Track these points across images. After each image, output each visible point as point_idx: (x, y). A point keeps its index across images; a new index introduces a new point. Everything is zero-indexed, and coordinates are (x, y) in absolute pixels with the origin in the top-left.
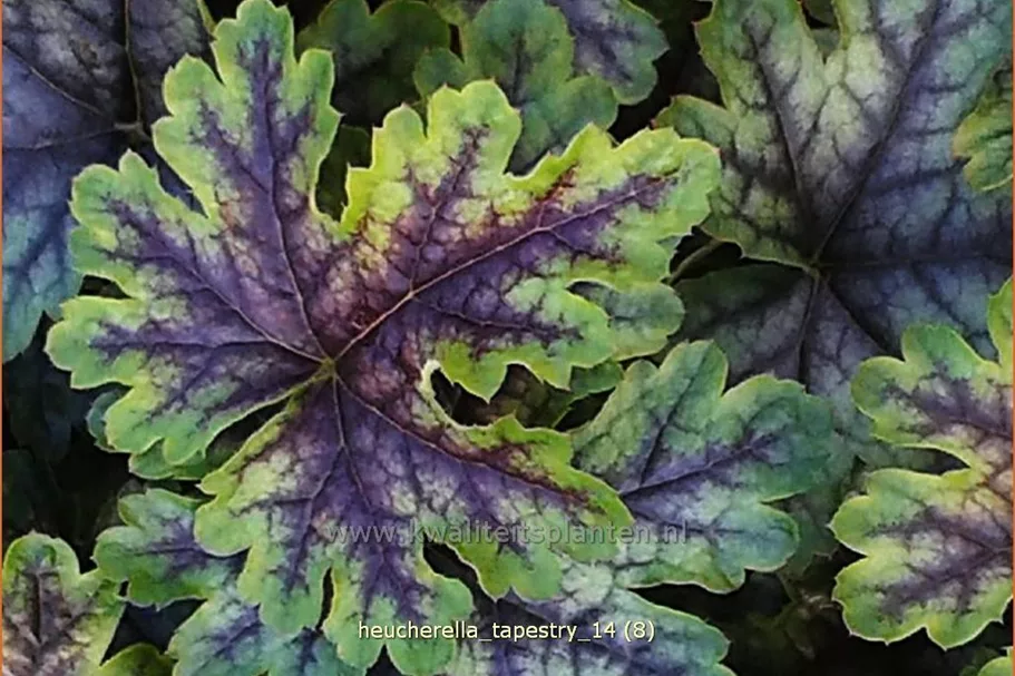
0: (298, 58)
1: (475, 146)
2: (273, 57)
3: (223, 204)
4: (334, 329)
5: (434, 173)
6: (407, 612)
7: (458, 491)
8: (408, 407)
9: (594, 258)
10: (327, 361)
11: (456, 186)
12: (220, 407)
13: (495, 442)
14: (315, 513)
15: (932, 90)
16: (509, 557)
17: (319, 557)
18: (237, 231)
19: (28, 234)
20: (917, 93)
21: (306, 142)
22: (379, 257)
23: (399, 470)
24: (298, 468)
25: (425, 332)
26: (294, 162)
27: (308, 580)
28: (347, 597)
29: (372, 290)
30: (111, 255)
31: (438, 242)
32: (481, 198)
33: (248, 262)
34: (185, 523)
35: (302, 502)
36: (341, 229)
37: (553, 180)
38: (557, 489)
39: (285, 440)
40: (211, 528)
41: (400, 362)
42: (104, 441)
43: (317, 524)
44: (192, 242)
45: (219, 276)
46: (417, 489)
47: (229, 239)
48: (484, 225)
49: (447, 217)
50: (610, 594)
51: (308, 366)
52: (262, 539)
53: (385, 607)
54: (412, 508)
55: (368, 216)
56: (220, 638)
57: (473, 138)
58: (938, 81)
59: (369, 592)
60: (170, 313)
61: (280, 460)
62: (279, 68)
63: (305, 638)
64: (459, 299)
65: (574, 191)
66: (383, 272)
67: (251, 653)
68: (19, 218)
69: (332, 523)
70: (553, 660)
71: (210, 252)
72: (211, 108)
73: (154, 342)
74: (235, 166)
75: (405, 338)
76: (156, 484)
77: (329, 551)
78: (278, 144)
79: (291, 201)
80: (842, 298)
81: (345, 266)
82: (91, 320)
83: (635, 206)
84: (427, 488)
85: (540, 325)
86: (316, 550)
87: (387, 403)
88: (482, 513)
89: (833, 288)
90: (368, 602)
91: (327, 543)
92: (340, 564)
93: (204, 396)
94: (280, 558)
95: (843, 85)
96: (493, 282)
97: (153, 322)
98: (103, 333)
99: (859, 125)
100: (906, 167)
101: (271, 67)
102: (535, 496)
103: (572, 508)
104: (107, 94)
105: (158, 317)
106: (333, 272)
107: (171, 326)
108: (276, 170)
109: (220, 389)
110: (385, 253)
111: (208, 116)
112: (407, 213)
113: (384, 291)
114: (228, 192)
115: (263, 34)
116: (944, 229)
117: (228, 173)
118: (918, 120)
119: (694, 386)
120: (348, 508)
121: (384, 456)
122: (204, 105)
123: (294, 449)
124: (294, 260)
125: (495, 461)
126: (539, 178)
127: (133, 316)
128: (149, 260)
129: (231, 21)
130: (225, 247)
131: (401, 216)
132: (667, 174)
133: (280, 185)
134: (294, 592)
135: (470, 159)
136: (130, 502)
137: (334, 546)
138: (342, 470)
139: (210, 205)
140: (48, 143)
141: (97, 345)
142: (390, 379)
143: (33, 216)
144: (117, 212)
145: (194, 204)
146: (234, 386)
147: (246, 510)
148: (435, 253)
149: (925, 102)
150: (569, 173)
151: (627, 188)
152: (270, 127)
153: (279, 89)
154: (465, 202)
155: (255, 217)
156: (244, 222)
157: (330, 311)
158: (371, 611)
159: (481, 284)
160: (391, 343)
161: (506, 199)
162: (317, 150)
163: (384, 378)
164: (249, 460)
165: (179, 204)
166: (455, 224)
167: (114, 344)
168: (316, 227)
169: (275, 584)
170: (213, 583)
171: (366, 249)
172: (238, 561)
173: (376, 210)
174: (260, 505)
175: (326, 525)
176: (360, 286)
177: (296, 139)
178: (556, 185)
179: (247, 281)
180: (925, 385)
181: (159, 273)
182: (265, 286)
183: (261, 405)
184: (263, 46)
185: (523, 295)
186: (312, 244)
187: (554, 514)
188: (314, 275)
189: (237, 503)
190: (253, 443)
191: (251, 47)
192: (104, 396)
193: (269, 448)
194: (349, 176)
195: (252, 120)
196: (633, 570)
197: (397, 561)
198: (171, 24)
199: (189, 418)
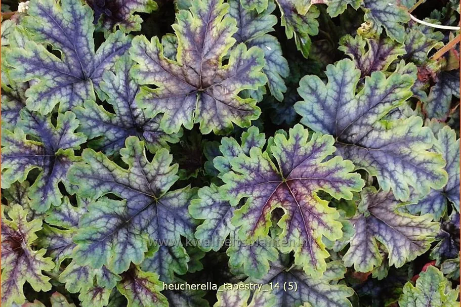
0: (351, 191)
1: (329, 229)
2: (352, 185)
3: (323, 167)
4: (293, 185)
5: (324, 218)
6: (232, 190)
7: (256, 207)
8: (275, 199)
9: (301, 249)
10: (286, 180)
11: (321, 222)
12: (281, 158)
13: (266, 219)
14: (256, 174)
15: (317, 299)
16: (242, 215)
17: (246, 173)
18: (316, 169)
19: (319, 115)
20: (317, 296)
21: (333, 190)
22: (307, 201)
23: (262, 194)
24: (266, 171)
25: (291, 208)
26: (330, 186)
27: (242, 169)
28: (237, 177)
29: (301, 197)
30: (315, 141)
31: (309, 215)
32: (318, 228)
33: (310, 170)
34: (258, 145)
35: (258, 171)
36: (314, 194)
37: (319, 245)
38: (254, 230)
39: (272, 170)
40: (256, 150)
41: (285, 200)
42: (277, 133)
43: (253, 173)
44: (316, 158)
45: (307, 163)
46: (258, 197)
47: (315, 167)
48: (312, 227)
49: (314, 219)
50: (229, 229)
51: (286, 177)
52: (252, 161)
53: (234, 185)
54: (254, 196)
55: (317, 202)
56: (232, 148)
57: (330, 229)
58: (318, 300)
59: (238, 183)
60: (302, 151)
61: (268, 168)
62: (349, 186)
63: (230, 166)
64: (297, 217)
65: (316, 248)
66: (304, 201)
67: (228, 154)
68: (323, 114)
69: (253, 177)
70: (217, 215)
71: (313, 162)
72: (343, 169)
73: (296, 147)
74: (330, 172)
75: (290, 202)
76: (267, 141)
77: (248, 175)
78: (334, 182)
79: (322, 183)
80: (279, 274)
81: (307, 192)
82: (303, 134)
83: (311, 259)
84: (258, 200)
85: (290, 235)
86: (248, 172)
87: (276, 194)
88: (251, 211)
89: (282, 272)
90: (236, 182)
91: (249, 175)
92: (245, 177)
93: (284, 155)
94: (247, 164)
95: (322, 283)
96: (300, 226)
97: (300, 147)
98: (300, 137)
99: (313, 284)
100: (303, 291)
101: (350, 184)
102: (254, 224)
103: (250, 232)
104: (345, 138)
105: (301, 148)
106: (306, 189)
107: (299, 151)
108: (329, 181)
109: (284, 159)
110: (309, 203)
111: (341, 168)
112: (317, 210)
113: (300, 200)
114: (325, 169)
115: (357, 184)
116: (290, 296)
117: (329, 170)
118: (312, 294)
119: (269, 253)
120: (256, 181)
121: (265, 191)
122: (344, 168)
123: (269, 171)
124: (309, 180)
125: (262, 217)
126: (320, 242)
127: (303, 144)
128: (313, 148)
129: (360, 177)
130: (313, 165)
131: (316, 209)
132: (316, 267)
133: (325, 181)
134: (240, 165)
135: (326, 227)
136: (264, 135)
137: (249, 177)
138: (263, 180)
139: (323, 164)
140: (336, 122)
141: (298, 135)
142: (282, 196)
143: (322, 117)
144: (324, 143)
145: (324, 161)
146: (285, 162)
147: (259, 159)
148: (307, 214)
149: (315, 297)
150: (320, 248)
151: (314, 259)
152: (337, 182)
153: (345, 185)
154: (317, 224)
155: (319, 174)
156: (318, 171)
157: (297, 186)
158: (234, 182)
159: (299, 223)
160: (289, 198)
161: (317, 233)
162: (332, 192)
163: (282, 195)
164: (269, 162)
165: (324, 158)
166: (313, 220)
167: (297, 138)
168: (316, 188)
169: (242, 162)
170: (244, 149)
171: (310, 198)
172: (248, 155)
173: (318, 203)
174: (259, 162)
175: (253, 175)
176: (302, 195)
177: (335, 187)
178: (318, 245)
179: (305, 168)
180: (264, 298)
181: (310, 150)
182: (304, 172)
183: (280, 167)
184: (354, 183)
185: (296, 232)
186: (312, 186)
187: (249, 227)
188: (305, 184)
189: (260, 157)
190: (272, 164)
191: (354, 181)
192: (287, 134)
193: (271, 167)
194: (327, 201)
195: (340, 178)
196: (233, 235)
197: (244, 190)
198: (358, 157)
199: (279, 152)
